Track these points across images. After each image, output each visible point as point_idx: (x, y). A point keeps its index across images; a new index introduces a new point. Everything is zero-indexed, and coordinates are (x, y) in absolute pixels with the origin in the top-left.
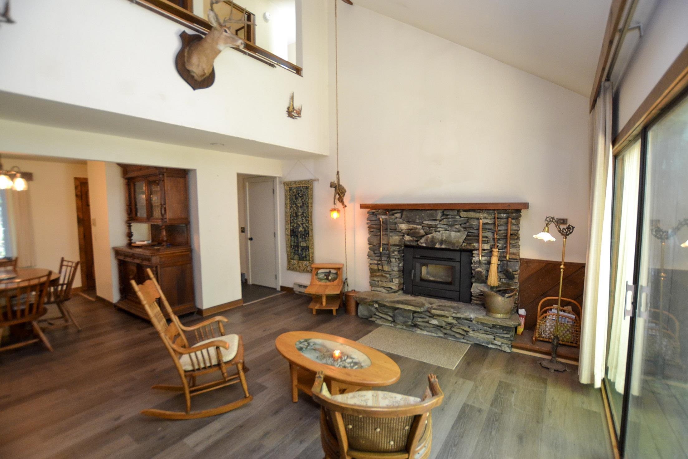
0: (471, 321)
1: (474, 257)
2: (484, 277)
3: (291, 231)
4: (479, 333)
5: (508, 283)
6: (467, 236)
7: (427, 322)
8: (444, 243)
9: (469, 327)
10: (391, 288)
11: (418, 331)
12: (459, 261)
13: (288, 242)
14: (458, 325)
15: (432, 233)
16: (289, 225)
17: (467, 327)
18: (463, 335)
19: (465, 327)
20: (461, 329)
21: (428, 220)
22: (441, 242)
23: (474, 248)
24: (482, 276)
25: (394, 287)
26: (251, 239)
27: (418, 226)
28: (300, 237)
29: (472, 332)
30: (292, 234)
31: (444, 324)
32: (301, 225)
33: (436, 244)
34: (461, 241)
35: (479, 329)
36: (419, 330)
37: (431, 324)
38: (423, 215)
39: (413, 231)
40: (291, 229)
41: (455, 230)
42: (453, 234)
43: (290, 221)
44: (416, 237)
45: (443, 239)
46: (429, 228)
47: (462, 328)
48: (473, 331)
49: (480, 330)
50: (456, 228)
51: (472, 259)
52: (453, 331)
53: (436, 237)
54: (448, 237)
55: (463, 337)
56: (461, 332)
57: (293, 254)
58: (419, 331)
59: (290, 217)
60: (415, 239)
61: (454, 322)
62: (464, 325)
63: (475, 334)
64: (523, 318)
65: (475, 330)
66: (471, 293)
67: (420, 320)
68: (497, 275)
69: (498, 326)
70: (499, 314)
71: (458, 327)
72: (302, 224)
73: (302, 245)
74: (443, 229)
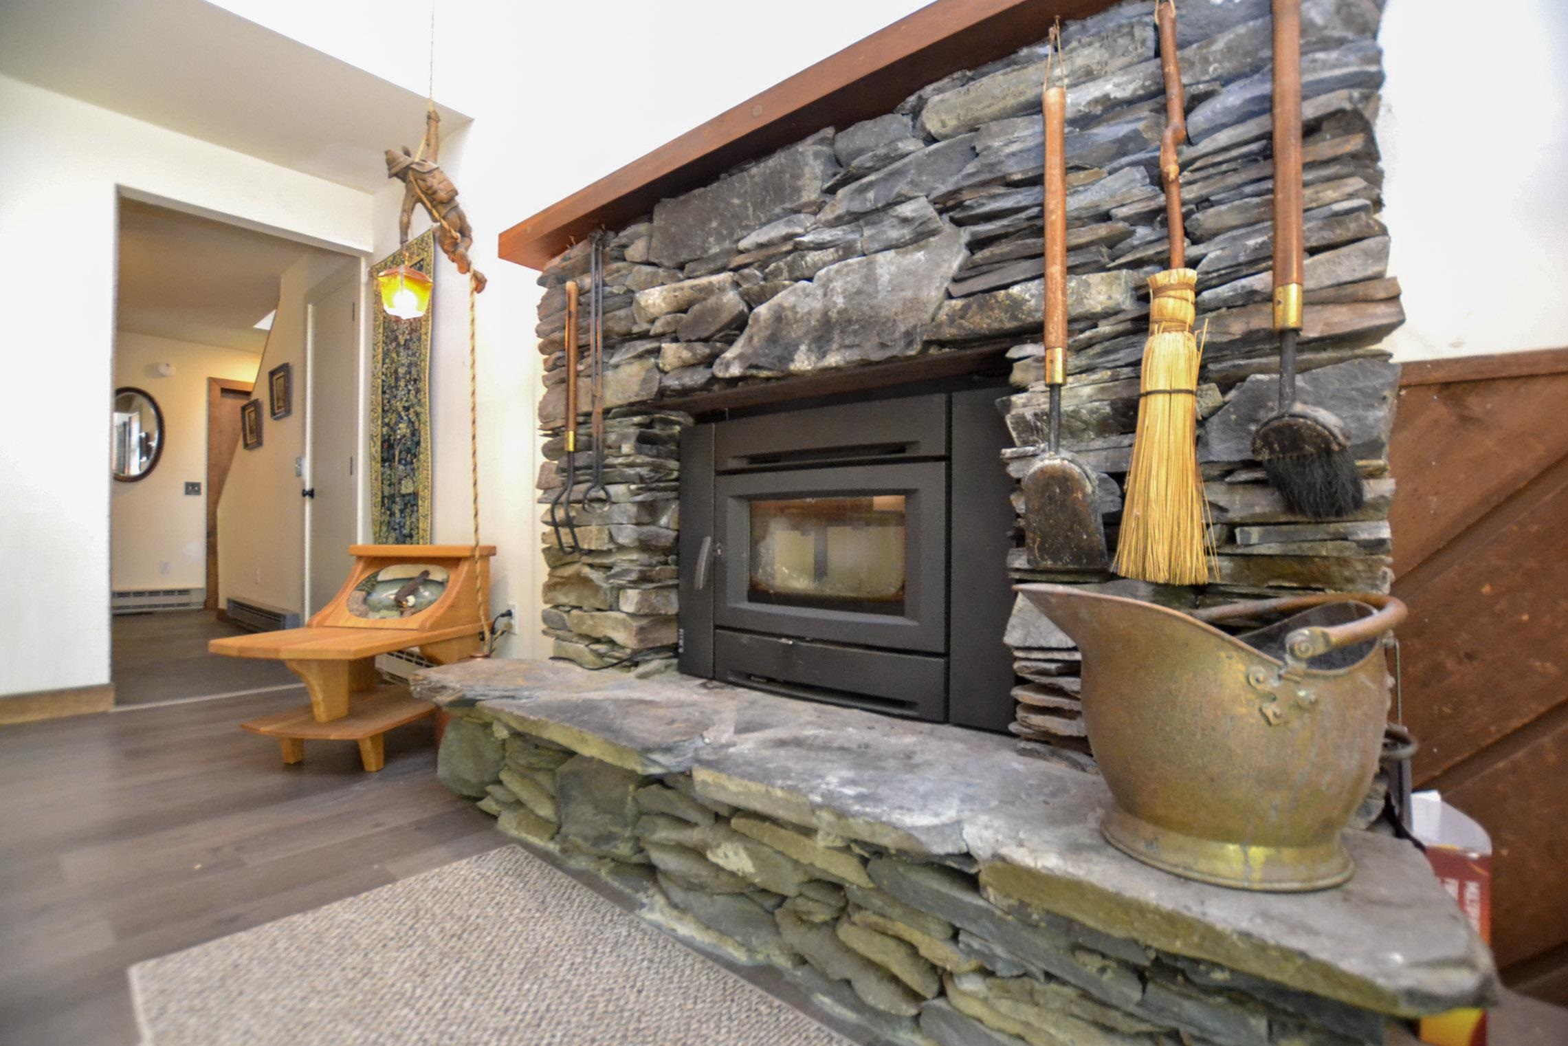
0: (972, 883)
1: (1021, 389)
2: (1097, 523)
3: (383, 442)
4: (1032, 998)
5: (1301, 559)
6: (975, 245)
7: (698, 853)
8: (836, 335)
9: (955, 935)
10: (611, 642)
11: (652, 909)
12: (942, 452)
13: (375, 484)
14: (877, 902)
15: (775, 292)
16: (379, 422)
17: (939, 931)
18: (914, 996)
19: (926, 931)
20: (899, 939)
21: (763, 225)
22: (822, 337)
23: (1014, 317)
24: (1076, 518)
25: (620, 636)
26: (311, 494)
27: (715, 279)
28: (400, 462)
29: (972, 984)
30: (386, 455)
31: (789, 883)
32: (403, 414)
33: (796, 347)
34: (933, 293)
35: (1036, 968)
36: (660, 900)
37: (719, 869)
38: (736, 201)
39: (696, 307)
40: (383, 436)
41: (894, 234)
42: (887, 264)
43: (383, 405)
44: (706, 340)
45: (833, 315)
46: (763, 265)
47: (901, 928)
48: (986, 973)
49: (1049, 977)
50: (905, 221)
51: (1008, 406)
52: (848, 950)
53: (793, 308)
54: (859, 292)
55: (913, 1011)
56: (896, 970)
57: (384, 528)
58: (656, 912)
59: (384, 392)
60: (702, 350)
61: (848, 871)
62: (914, 913)
63: (1005, 1006)
64: (1473, 889)
65: (1000, 968)
66: (1007, 654)
67: (665, 833)
68: (1201, 494)
69: (1219, 976)
70: (1227, 836)
71: (874, 919)
72: (407, 409)
73: (404, 491)
74: (829, 254)
